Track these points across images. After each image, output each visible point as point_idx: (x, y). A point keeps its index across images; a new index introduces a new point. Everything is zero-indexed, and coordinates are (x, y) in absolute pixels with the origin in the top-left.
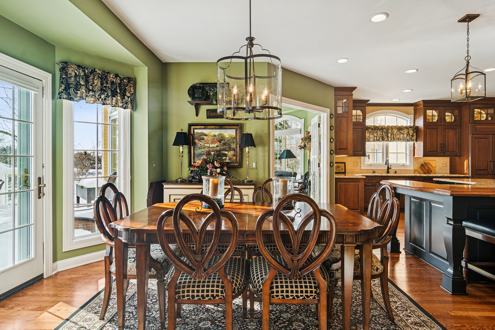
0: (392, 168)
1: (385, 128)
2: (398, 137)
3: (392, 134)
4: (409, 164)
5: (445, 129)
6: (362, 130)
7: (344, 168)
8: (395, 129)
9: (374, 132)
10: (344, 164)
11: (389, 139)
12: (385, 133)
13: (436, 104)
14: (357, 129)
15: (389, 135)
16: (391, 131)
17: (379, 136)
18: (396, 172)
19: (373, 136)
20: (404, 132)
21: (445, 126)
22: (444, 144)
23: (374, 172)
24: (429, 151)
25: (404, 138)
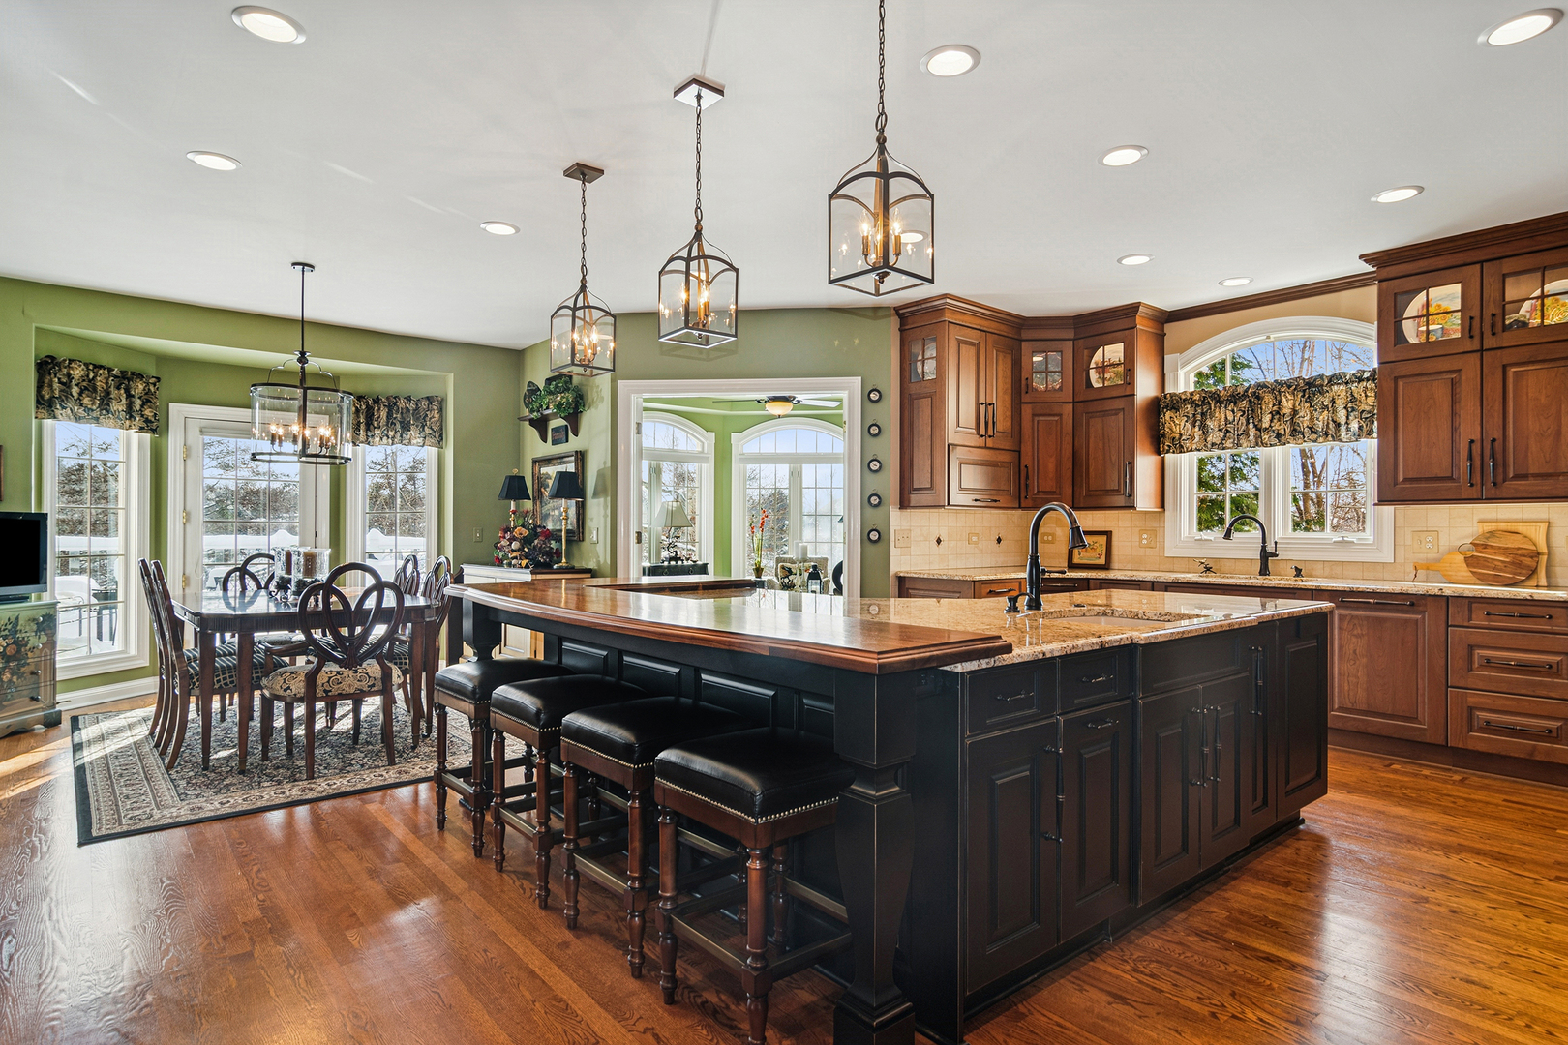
0: (1282, 555)
1: (1245, 395)
2: (1305, 425)
3: (1276, 414)
4: (1372, 537)
5: (1500, 370)
6: (1121, 415)
7: (1104, 552)
8: (1289, 397)
9: (1203, 414)
10: (1103, 539)
11: (1265, 437)
12: (1242, 416)
13: (1449, 257)
14: (1105, 413)
15: (1267, 419)
16: (1274, 405)
17: (1219, 430)
18: (1298, 572)
19: (1197, 429)
20: (1334, 403)
21: (1499, 352)
22: (1494, 440)
23: (1208, 569)
24: (1406, 480)
25: (1330, 426)
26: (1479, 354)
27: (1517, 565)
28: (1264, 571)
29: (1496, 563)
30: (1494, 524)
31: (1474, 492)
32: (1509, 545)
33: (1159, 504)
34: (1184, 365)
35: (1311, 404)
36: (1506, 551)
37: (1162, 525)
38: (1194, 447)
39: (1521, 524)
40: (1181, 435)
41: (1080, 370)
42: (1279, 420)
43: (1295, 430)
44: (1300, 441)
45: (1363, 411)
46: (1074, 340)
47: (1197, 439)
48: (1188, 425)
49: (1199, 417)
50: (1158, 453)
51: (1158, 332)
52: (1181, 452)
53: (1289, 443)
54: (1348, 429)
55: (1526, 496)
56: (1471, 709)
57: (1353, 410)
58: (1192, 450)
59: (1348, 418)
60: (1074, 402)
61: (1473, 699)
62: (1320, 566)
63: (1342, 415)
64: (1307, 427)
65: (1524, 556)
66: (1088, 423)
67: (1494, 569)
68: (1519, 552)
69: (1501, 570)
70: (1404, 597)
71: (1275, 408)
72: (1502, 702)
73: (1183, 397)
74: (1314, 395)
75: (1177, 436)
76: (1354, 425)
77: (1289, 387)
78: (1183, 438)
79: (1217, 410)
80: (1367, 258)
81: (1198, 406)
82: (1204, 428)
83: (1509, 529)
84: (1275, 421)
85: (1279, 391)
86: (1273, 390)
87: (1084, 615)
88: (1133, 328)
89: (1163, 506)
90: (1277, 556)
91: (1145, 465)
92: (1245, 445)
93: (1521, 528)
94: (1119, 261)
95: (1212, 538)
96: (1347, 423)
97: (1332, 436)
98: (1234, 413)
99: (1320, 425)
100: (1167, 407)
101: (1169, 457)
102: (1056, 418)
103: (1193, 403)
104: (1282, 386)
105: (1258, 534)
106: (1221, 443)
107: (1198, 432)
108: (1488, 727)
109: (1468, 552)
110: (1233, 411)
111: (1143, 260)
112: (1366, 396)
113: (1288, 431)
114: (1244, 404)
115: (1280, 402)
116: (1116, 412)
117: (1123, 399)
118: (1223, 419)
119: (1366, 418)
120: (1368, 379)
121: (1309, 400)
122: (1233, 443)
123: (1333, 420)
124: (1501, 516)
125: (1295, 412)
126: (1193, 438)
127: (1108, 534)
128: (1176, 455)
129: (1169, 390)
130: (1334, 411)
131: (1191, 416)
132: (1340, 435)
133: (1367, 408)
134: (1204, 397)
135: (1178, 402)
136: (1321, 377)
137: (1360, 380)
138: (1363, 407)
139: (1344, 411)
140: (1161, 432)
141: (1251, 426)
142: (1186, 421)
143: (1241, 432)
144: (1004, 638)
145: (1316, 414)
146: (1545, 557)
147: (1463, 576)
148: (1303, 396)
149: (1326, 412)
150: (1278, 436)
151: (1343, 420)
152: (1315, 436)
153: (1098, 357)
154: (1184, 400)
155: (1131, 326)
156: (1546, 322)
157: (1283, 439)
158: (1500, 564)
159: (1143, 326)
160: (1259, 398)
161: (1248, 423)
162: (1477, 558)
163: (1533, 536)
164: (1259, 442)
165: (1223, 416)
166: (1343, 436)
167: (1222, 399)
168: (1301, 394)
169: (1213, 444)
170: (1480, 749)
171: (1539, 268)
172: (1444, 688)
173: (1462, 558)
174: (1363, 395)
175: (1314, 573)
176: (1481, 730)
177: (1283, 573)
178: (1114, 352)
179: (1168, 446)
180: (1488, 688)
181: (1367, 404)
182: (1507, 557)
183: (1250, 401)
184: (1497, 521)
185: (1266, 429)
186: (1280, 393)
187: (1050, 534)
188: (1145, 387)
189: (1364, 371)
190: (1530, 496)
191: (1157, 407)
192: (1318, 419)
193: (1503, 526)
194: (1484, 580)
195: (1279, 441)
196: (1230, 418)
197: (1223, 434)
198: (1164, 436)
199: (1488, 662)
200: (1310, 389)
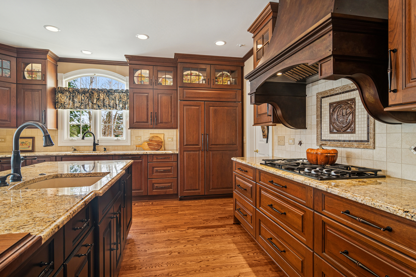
0: (100, 144)
1: (88, 92)
2: (107, 104)
3: (98, 99)
4: (125, 138)
5: (157, 95)
6: (40, 91)
7: (31, 145)
8: (102, 94)
9: (73, 96)
10: (31, 140)
11: (95, 106)
12: (87, 98)
13: (146, 62)
14: (33, 90)
15: (95, 101)
16: (97, 96)
17: (79, 102)
18: (105, 149)
19: (71, 101)
20: (115, 98)
21: (157, 90)
22: (156, 113)
23: (75, 150)
24: (136, 122)
25: (115, 105)
26: (153, 90)
27: (158, 145)
28: (94, 150)
29: (154, 145)
30: (153, 135)
31: (152, 126)
32: (157, 140)
33: (56, 126)
34: (65, 78)
35: (109, 98)
36: (156, 141)
37: (57, 135)
38: (70, 107)
39: (159, 135)
40: (65, 103)
41: (20, 72)
42: (99, 101)
43: (104, 105)
44: (105, 109)
45: (124, 102)
46: (17, 58)
47: (71, 105)
48: (67, 99)
49: (72, 97)
50: (56, 108)
51: (55, 64)
52: (65, 109)
53: (102, 109)
54: (119, 106)
55: (162, 127)
56: (153, 184)
57: (121, 101)
58: (69, 108)
59: (119, 103)
60: (17, 84)
61: (154, 181)
62: (111, 147)
63: (117, 102)
64: (108, 104)
65: (160, 143)
66: (24, 93)
67: (154, 146)
68: (159, 142)
69: (155, 146)
70: (138, 155)
71: (98, 97)
72: (160, 181)
73: (65, 89)
74: (110, 95)
75: (63, 103)
76: (121, 105)
77: (102, 91)
78: (66, 104)
79: (78, 95)
80: (127, 56)
81: (71, 93)
82: (73, 101)
83: (156, 136)
84: (98, 101)
85: (99, 92)
86: (97, 91)
87: (46, 179)
88: (46, 59)
89: (57, 128)
90: (98, 144)
91: (51, 112)
92: (88, 108)
93: (158, 135)
94: (45, 26)
95: (76, 139)
96: (119, 104)
97: (115, 108)
98: (84, 97)
99: (111, 104)
100: (59, 92)
101: (59, 110)
102: (8, 89)
103: (69, 92)
104: (100, 91)
105: (92, 138)
106: (80, 107)
107: (71, 102)
108: (157, 188)
109: (148, 142)
110: (84, 96)
111: (55, 30)
112: (124, 97)
113: (102, 105)
114: (88, 95)
115: (99, 95)
116: (38, 90)
117: (41, 85)
118: (80, 99)
119: (124, 104)
120: (124, 92)
121: (108, 96)
122: (84, 107)
123: (115, 103)
124: (155, 132)
125: (104, 100)
126: (69, 104)
127: (33, 138)
128: (62, 109)
129: (59, 85)
130: (116, 101)
131: (68, 96)
132: (117, 108)
133: (125, 101)
134: (73, 90)
135: (63, 91)
136: (112, 89)
137: (123, 92)
138: (123, 100)
139: (118, 101)
140: (57, 101)
141: (90, 102)
142: (67, 98)
143: (87, 104)
144: (34, 234)
145: (110, 101)
146: (163, 143)
147: (147, 148)
148: (106, 95)
149: (113, 101)
150: (99, 106)
151: (118, 104)
152: (110, 108)
153: (29, 67)
154: (66, 90)
155: (45, 58)
156: (166, 85)
157: (100, 108)
158: (155, 145)
159: (50, 59)
160: (93, 93)
161: (89, 101)
162: (150, 143)
163: (161, 138)
164: (93, 108)
165: (80, 98)
166: (118, 108)
167: (80, 92)
168: (106, 94)
169: (77, 107)
170: (155, 194)
171: (165, 71)
172: (147, 179)
173: (147, 143)
174: (123, 97)
175: (109, 150)
176: (156, 189)
177: (100, 150)
178: (37, 67)
179: (60, 106)
180: (157, 178)
181: (124, 99)
182: (156, 143)
183: (90, 94)
184: (154, 134)
185: (95, 104)
186: (99, 93)
187: (3, 138)
188: (50, 84)
189: (123, 90)
190: (163, 128)
191: (55, 91)
192: (111, 102)
193: (155, 135)
194: (152, 149)
195: (99, 108)
196: (83, 98)
197: (80, 104)
198: (58, 102)
199: (157, 171)
200: (109, 93)
